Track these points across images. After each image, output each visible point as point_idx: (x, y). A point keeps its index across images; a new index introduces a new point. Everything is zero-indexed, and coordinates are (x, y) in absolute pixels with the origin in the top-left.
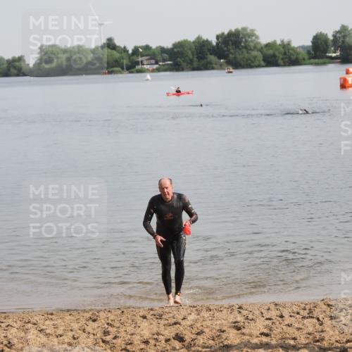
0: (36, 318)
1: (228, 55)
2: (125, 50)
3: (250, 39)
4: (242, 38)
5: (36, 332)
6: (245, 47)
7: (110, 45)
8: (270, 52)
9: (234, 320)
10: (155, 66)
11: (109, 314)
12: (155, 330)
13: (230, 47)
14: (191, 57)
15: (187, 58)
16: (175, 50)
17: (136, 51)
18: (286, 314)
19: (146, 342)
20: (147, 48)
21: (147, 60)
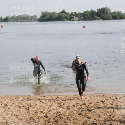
0: (39, 98)
1: (101, 16)
2: (68, 13)
3: (108, 11)
4: (105, 10)
5: (39, 102)
6: (106, 13)
7: (63, 12)
8: (114, 15)
9: (102, 100)
10: (78, 19)
11: (62, 97)
12: (77, 102)
13: (102, 13)
14: (89, 16)
15: (88, 16)
16: (84, 14)
17: (72, 14)
18: (118, 98)
19: (74, 106)
20: (75, 13)
21: (75, 17)
